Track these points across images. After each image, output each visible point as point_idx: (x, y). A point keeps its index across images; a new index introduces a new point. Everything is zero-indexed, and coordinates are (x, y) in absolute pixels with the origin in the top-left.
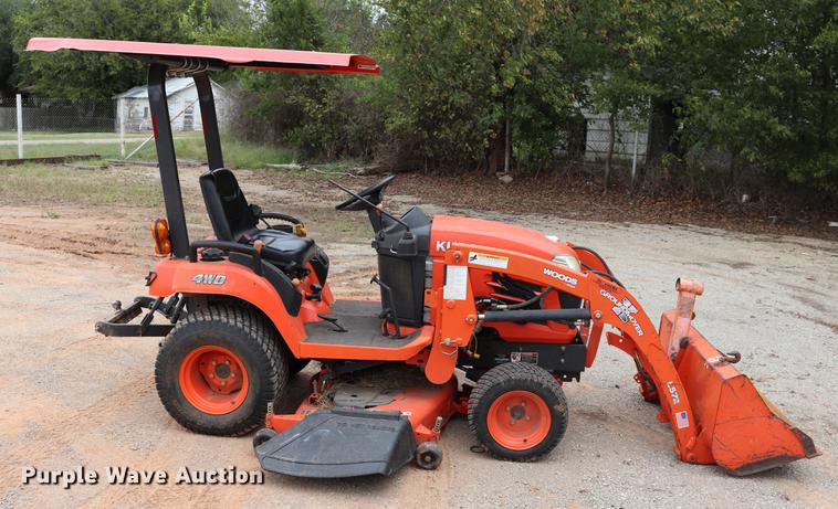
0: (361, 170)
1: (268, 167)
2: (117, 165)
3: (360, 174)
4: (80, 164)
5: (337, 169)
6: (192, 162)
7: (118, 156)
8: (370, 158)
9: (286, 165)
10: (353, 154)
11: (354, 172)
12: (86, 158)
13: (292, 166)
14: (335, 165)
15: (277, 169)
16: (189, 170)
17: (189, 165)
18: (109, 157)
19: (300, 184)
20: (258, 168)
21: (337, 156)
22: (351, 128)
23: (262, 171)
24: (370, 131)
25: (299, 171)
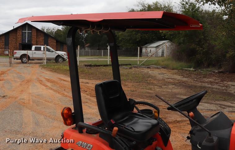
0: (216, 71)
1: (183, 69)
2: (135, 67)
3: (216, 73)
4: (124, 67)
5: (208, 71)
6: (159, 67)
7: (137, 64)
8: (220, 67)
9: (189, 69)
10: (214, 66)
11: (214, 72)
12: (126, 65)
13: (191, 69)
14: (207, 69)
15: (186, 70)
16: (157, 70)
17: (158, 68)
18: (134, 65)
19: (193, 76)
20: (180, 69)
21: (208, 66)
22: (213, 56)
23: (181, 71)
24: (220, 57)
25: (193, 71)
